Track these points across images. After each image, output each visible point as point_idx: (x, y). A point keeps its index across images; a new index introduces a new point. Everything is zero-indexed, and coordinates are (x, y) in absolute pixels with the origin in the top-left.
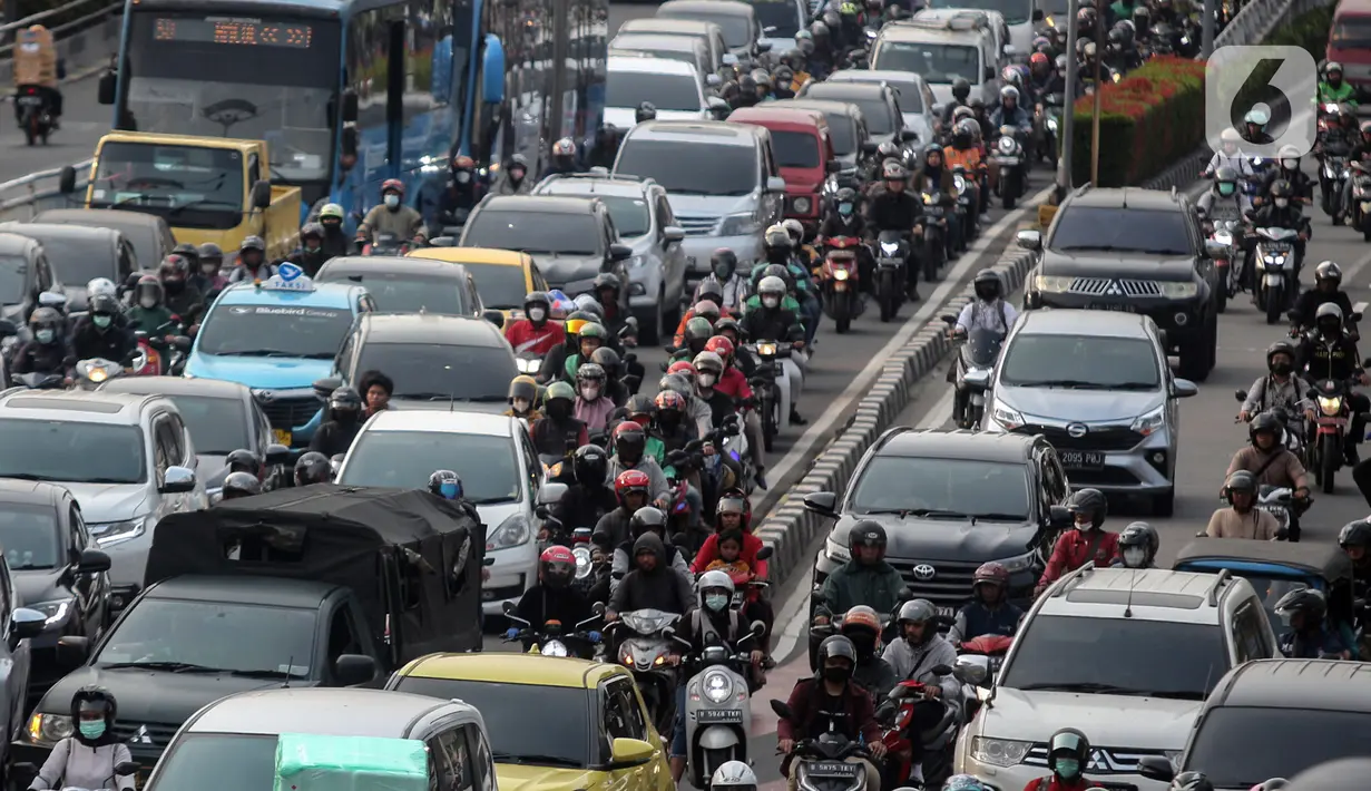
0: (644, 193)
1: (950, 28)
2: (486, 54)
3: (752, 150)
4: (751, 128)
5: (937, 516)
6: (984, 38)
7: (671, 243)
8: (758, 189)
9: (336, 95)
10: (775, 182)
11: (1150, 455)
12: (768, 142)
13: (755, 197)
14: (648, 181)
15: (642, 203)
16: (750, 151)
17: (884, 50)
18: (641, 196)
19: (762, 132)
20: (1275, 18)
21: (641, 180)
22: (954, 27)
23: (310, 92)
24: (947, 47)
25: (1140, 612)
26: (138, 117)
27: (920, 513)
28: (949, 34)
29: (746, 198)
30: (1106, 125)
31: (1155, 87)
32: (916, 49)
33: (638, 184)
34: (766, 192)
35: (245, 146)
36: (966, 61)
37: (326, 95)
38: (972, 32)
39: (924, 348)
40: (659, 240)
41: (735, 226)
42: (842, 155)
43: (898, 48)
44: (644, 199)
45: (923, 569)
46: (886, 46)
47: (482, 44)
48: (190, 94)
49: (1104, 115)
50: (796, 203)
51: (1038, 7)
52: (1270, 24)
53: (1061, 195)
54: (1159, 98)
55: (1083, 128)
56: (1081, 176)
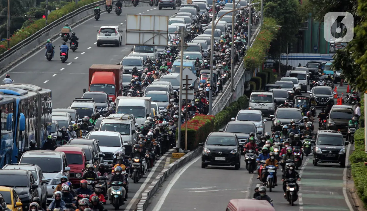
0: (35, 169)
1: (122, 119)
2: (20, 118)
3: (60, 159)
4: (60, 152)
6: (131, 122)
7: (44, 183)
8: (62, 171)
10: (67, 168)
12: (64, 156)
13: (61, 173)
14: (36, 165)
15: (35, 172)
16: (59, 159)
17: (103, 126)
18: (34, 170)
19: (63, 154)
20: (225, 104)
21: (34, 165)
22: (123, 119)
24: (121, 124)
28: (121, 121)
29: (59, 173)
30: (189, 132)
31: (200, 122)
32: (112, 125)
33: (33, 166)
34: (65, 171)
36: (126, 128)
38: (128, 120)
39: (151, 190)
40: (40, 182)
41: (56, 182)
42: (89, 160)
43: (106, 125)
44: (35, 170)
46: (103, 124)
47: (19, 115)
49: (188, 129)
50: (77, 175)
51: (147, 113)
52: (224, 106)
53: (178, 150)
54: (201, 125)
55: (183, 133)
56: (182, 146)
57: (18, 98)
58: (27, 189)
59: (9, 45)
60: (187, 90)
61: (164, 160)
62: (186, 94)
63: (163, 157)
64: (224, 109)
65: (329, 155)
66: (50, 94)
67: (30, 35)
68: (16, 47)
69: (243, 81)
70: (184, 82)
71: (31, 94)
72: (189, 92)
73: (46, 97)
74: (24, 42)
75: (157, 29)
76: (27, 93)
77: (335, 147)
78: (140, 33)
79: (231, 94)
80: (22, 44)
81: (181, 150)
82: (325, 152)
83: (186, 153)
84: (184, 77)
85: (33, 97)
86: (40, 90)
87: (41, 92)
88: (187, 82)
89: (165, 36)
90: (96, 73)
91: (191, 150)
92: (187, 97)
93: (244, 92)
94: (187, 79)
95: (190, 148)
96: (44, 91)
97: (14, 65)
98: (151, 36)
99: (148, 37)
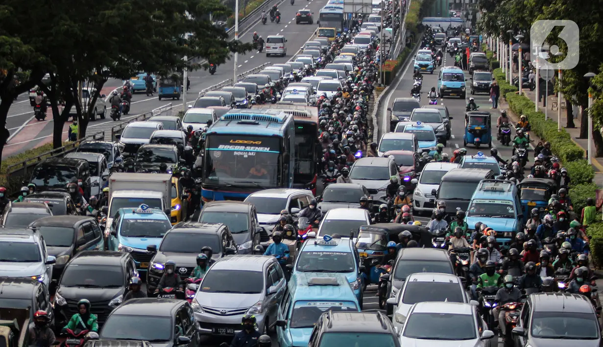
31: (391, 66)
49: (386, 71)
53: (380, 85)
55: (383, 73)
56: (383, 82)
64: (398, 56)
65: (483, 87)
72: (386, 45)
75: (364, 2)
77: (486, 82)
78: (353, 5)
81: (382, 85)
82: (480, 85)
83: (385, 87)
92: (384, 48)
93: (406, 44)
94: (384, 36)
95: (387, 84)
98: (361, 7)
99: (358, 8)
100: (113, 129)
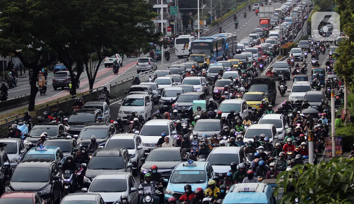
2: (226, 45)
5: (281, 68)
9: (211, 50)
11: (301, 57)
19: (257, 48)
23: (209, 50)
25: (303, 85)
26: (193, 53)
27: (279, 68)
30: (284, 49)
34: (258, 53)
35: (204, 55)
37: (210, 50)
45: (281, 72)
47: (226, 44)
48: (197, 51)
53: (280, 56)
54: (289, 46)
55: (282, 49)
56: (282, 54)
57: (225, 38)
58: (246, 60)
59: (222, 20)
60: (282, 33)
61: (275, 60)
62: (282, 35)
63: (275, 59)
66: (236, 36)
67: (229, 16)
68: (224, 20)
69: (307, 29)
70: (281, 31)
71: (230, 36)
72: (283, 34)
73: (235, 37)
74: (228, 18)
75: (271, 11)
76: (228, 36)
79: (302, 34)
80: (227, 19)
81: (281, 56)
83: (283, 57)
84: (281, 29)
85: (230, 37)
86: (233, 35)
87: (233, 36)
88: (282, 30)
89: (273, 14)
90: (262, 21)
91: (285, 56)
92: (283, 36)
94: (282, 29)
95: (285, 55)
96: (234, 35)
97: (224, 27)
99: (267, 14)
100: (110, 85)
